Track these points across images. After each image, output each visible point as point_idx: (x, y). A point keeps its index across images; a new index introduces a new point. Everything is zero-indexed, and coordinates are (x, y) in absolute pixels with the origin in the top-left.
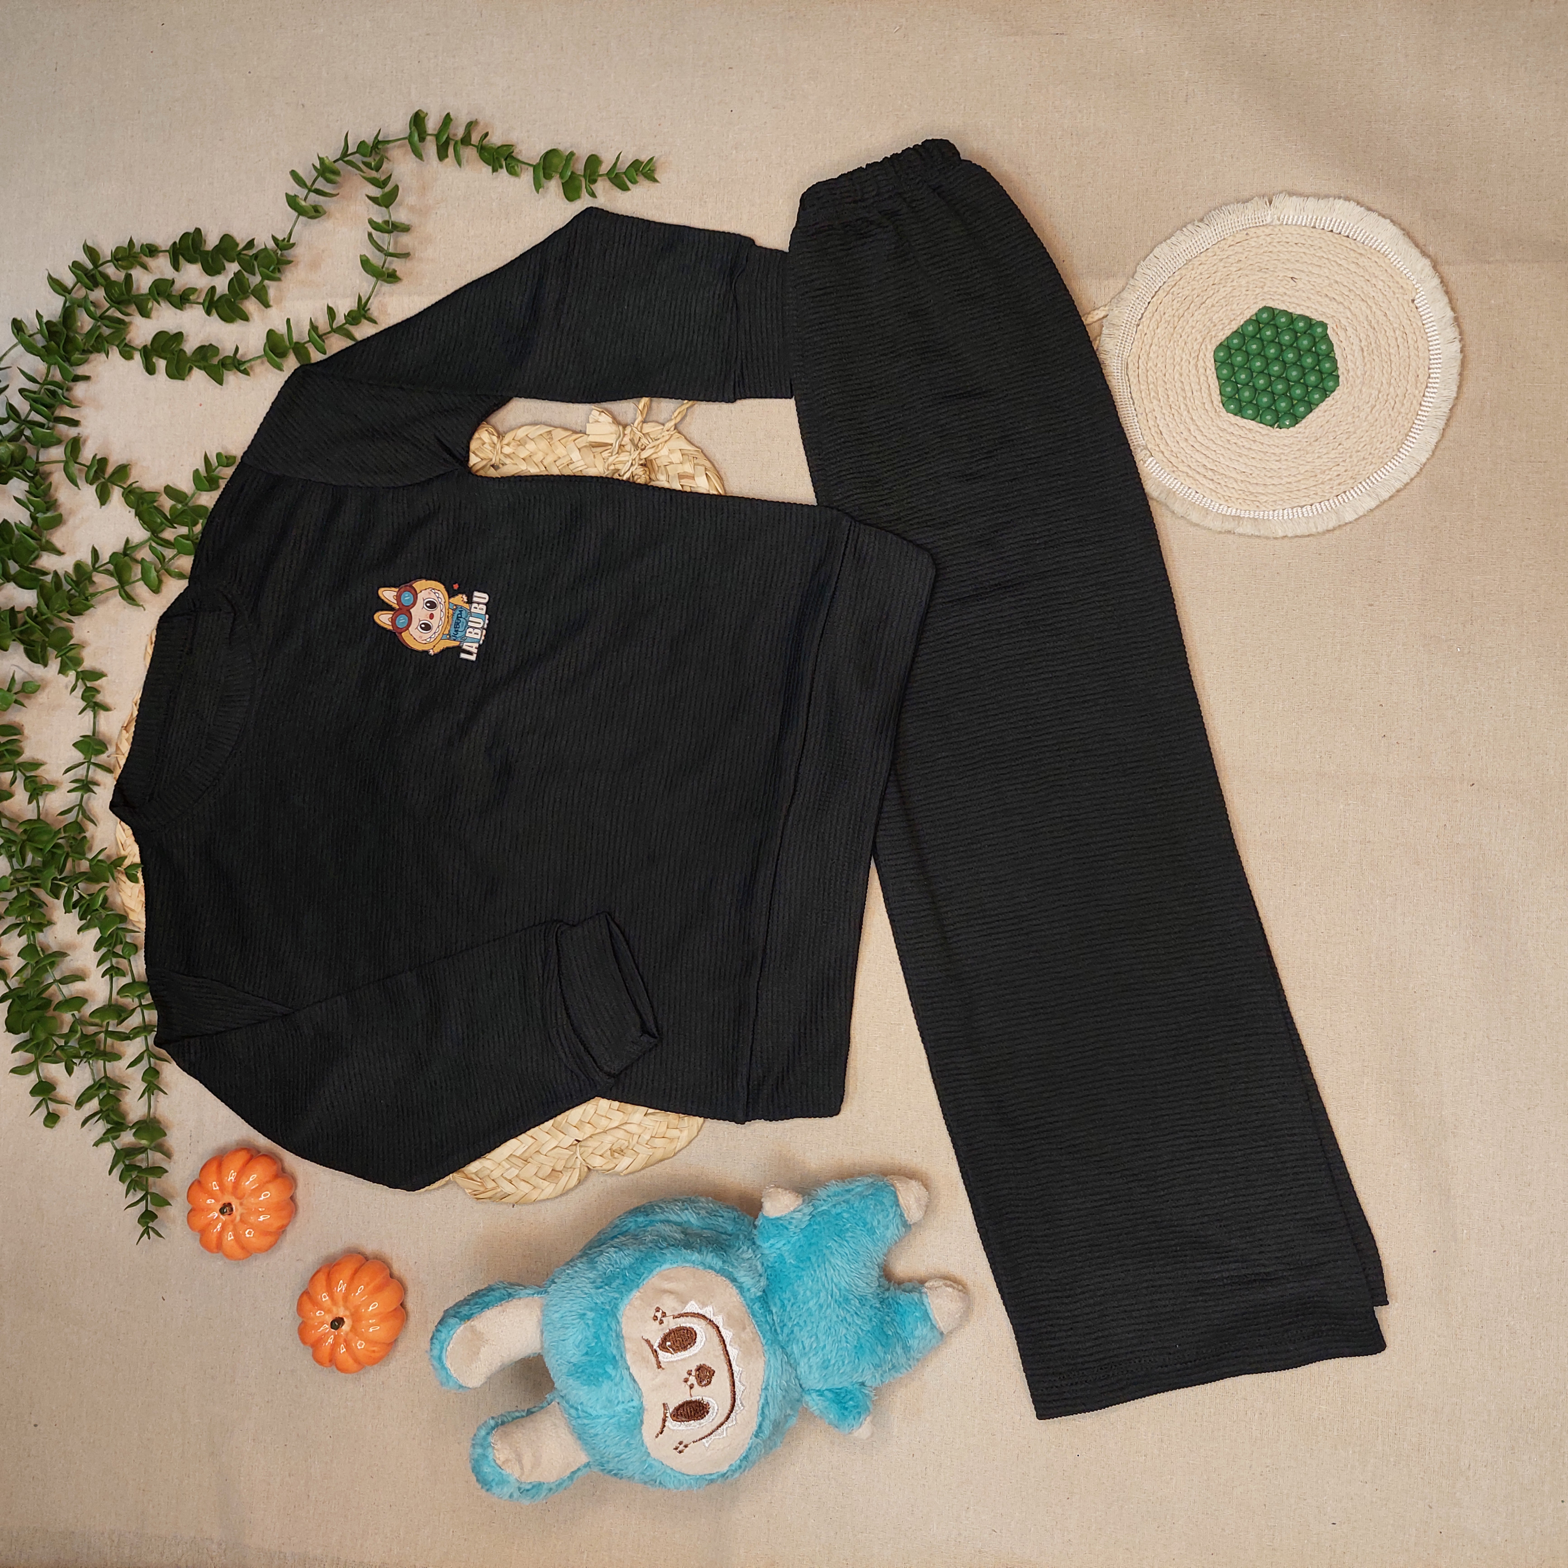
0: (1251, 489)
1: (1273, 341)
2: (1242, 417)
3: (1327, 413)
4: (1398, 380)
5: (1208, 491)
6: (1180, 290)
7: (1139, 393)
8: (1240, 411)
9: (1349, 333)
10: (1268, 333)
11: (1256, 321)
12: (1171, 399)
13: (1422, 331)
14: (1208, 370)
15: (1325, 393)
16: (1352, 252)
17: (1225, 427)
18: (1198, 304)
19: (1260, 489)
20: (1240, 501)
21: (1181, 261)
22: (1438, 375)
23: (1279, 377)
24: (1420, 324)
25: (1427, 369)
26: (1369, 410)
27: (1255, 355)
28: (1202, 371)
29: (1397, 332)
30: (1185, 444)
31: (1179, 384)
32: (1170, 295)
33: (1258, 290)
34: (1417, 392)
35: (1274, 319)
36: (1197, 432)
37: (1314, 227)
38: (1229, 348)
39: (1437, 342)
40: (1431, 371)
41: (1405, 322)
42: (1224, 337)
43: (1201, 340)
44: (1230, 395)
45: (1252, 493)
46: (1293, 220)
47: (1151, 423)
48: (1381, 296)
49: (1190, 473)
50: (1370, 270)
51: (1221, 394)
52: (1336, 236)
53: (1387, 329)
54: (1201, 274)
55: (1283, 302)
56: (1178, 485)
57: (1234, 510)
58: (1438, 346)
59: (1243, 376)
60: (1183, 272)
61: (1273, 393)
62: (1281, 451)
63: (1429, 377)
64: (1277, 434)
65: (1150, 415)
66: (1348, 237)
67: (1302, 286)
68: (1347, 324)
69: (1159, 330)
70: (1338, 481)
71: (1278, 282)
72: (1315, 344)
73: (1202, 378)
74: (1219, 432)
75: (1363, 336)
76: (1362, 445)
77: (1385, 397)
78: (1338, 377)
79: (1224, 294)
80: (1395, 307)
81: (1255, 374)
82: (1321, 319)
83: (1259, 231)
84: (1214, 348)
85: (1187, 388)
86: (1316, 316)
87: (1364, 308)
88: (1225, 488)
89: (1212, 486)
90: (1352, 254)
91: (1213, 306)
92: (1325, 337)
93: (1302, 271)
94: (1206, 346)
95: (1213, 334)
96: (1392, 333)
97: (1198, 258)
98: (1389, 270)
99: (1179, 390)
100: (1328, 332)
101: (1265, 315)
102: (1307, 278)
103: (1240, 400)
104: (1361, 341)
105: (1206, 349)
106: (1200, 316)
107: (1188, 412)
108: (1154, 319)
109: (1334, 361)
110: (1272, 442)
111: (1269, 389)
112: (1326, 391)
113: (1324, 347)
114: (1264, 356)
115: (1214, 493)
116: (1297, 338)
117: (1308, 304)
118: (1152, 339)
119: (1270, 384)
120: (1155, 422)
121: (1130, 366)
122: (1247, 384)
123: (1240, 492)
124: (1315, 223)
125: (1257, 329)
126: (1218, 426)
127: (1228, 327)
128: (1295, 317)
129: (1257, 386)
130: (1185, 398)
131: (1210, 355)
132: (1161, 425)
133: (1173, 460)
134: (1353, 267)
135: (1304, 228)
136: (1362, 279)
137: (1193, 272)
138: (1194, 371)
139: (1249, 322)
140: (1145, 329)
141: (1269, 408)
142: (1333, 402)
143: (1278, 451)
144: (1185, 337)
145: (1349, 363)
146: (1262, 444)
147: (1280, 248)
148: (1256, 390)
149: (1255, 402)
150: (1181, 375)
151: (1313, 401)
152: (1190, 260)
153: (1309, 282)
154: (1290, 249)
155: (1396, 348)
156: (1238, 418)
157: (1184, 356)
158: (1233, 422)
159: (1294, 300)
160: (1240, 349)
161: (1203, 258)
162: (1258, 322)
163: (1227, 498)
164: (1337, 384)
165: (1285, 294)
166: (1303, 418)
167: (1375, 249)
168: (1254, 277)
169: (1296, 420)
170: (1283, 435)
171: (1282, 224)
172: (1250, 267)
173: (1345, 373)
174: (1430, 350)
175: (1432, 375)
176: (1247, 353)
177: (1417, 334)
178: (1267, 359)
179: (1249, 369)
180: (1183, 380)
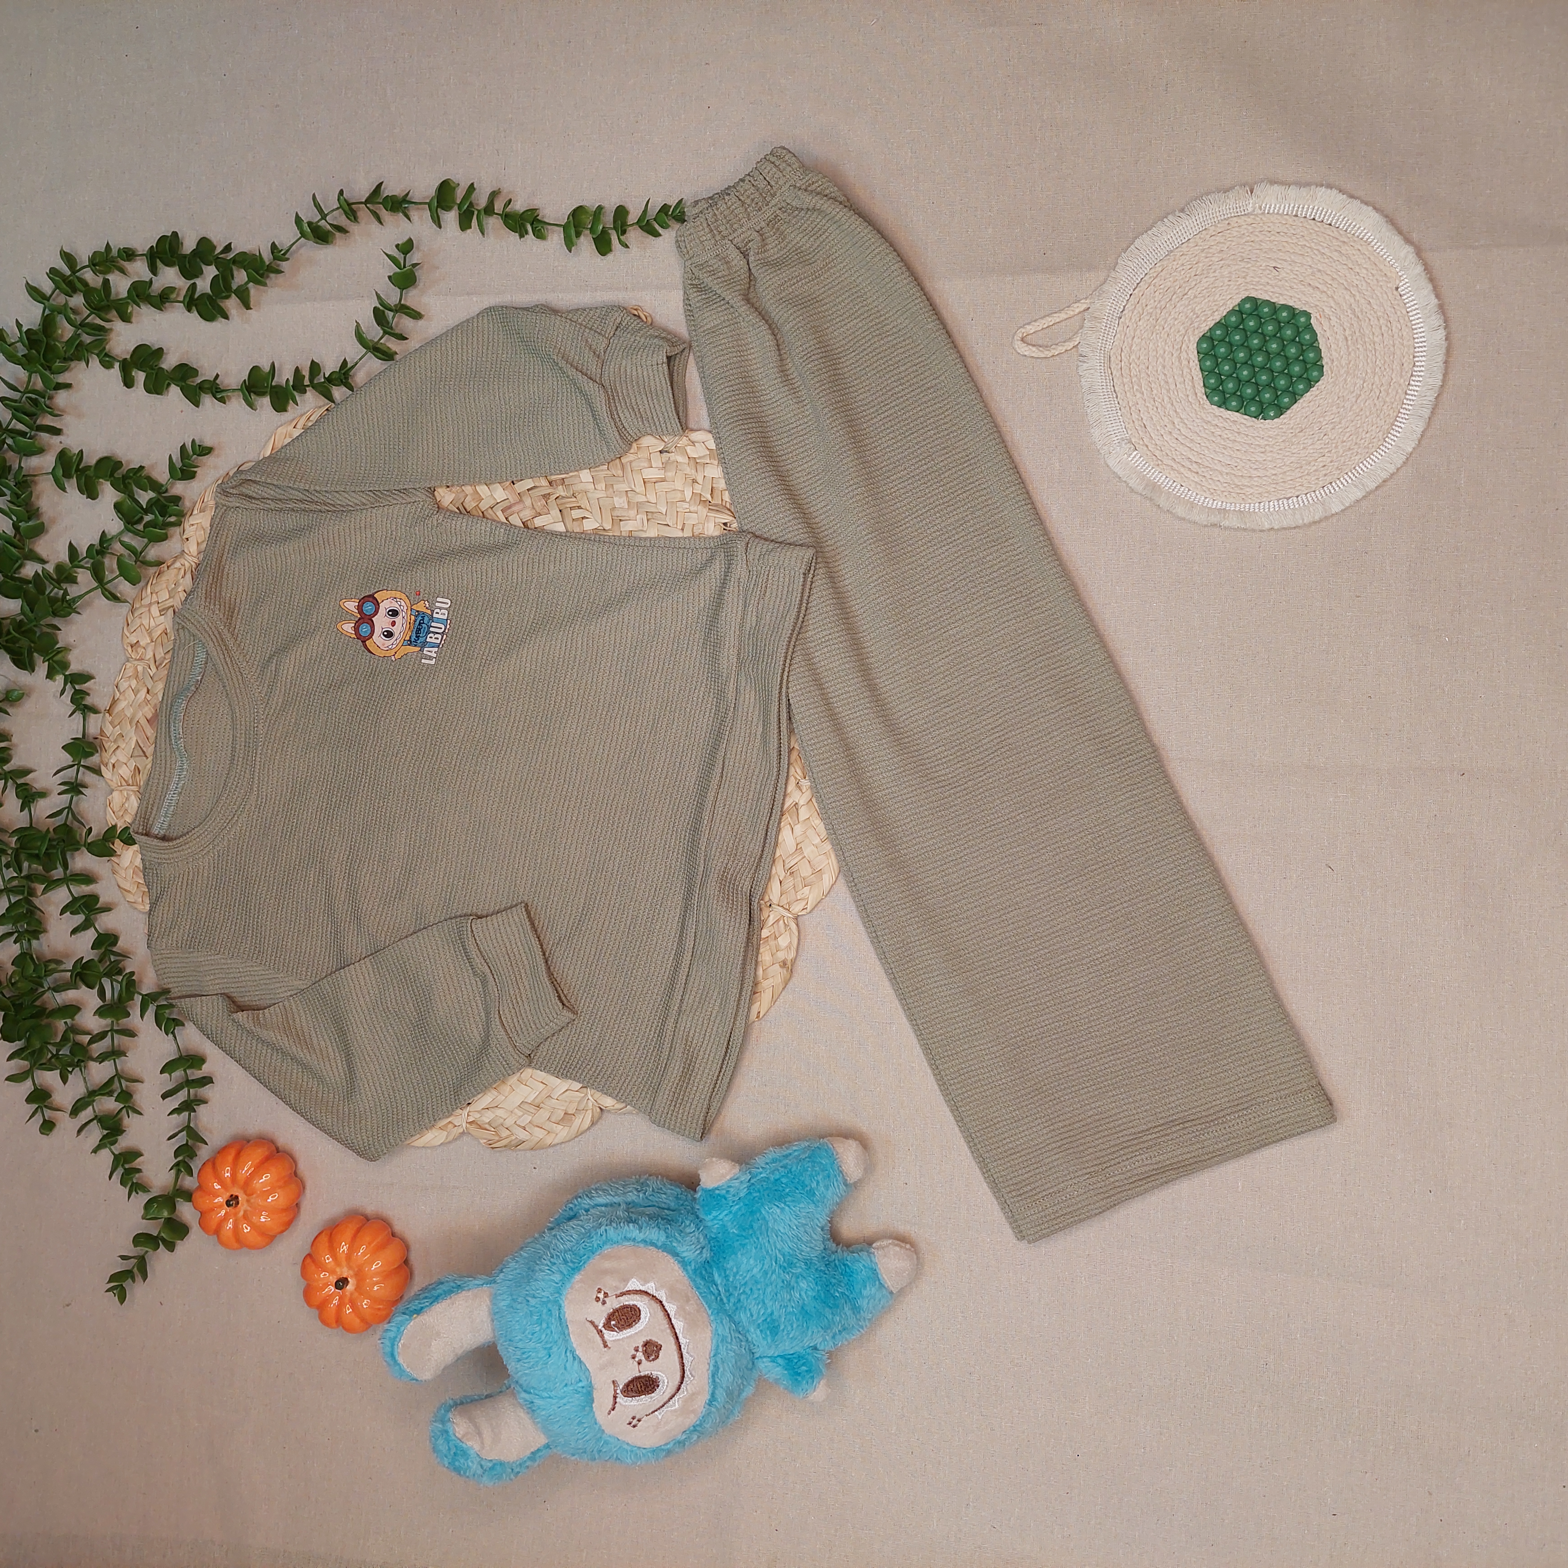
0: (1236, 481)
1: (1256, 332)
2: (1227, 409)
3: (1312, 403)
4: (1383, 369)
5: (1193, 485)
6: (1163, 281)
7: (1122, 387)
8: (1224, 403)
9: (1332, 322)
10: (1251, 324)
11: (1238, 311)
12: (1155, 392)
13: (1407, 318)
14: (1191, 361)
15: (1310, 384)
16: (1334, 241)
17: (1210, 419)
18: (1181, 294)
19: (1245, 482)
20: (1225, 494)
21: (1164, 252)
22: (1423, 363)
23: (1263, 368)
24: (1404, 312)
25: (1411, 357)
26: (1354, 399)
27: (1238, 346)
28: (1185, 362)
29: (1382, 321)
30: (1169, 437)
31: (1162, 377)
32: (1152, 287)
33: (1240, 281)
34: (1402, 381)
35: (1256, 309)
36: (1181, 424)
37: (1296, 216)
38: (1212, 339)
39: (1422, 330)
40: (1416, 359)
41: (1390, 310)
42: (1207, 328)
43: (1183, 332)
44: (1214, 386)
45: (1238, 486)
46: (1275, 208)
47: (1135, 416)
48: (1364, 284)
49: (1175, 466)
50: (1353, 258)
51: (1204, 385)
52: (1319, 224)
53: (1370, 317)
54: (1183, 265)
55: (1266, 291)
56: (1163, 479)
57: (1220, 503)
58: (1423, 334)
59: (1227, 368)
60: (1165, 263)
61: (1257, 384)
62: (1266, 443)
63: (1414, 365)
64: (1262, 425)
65: (1133, 408)
66: (1330, 225)
67: (1285, 275)
68: (1331, 313)
69: (1140, 323)
70: (1324, 472)
71: (1260, 272)
72: (1298, 333)
73: (1186, 370)
74: (1204, 424)
75: (1347, 325)
76: (1348, 435)
77: (1370, 386)
78: (1323, 366)
79: (1206, 285)
80: (1379, 294)
81: (1238, 365)
82: (1304, 309)
83: (1241, 221)
84: (1197, 340)
85: (1170, 380)
86: (1299, 306)
87: (1347, 297)
88: (1210, 481)
89: (1196, 479)
90: (1335, 243)
91: (1195, 297)
92: (1309, 327)
93: (1285, 260)
94: (1189, 337)
95: (1196, 325)
96: (1376, 322)
97: (1179, 249)
98: (1372, 258)
99: (1162, 383)
100: (1312, 321)
101: (1248, 306)
102: (1290, 267)
103: (1223, 392)
104: (1345, 330)
105: (1189, 340)
106: (1182, 308)
107: (1172, 405)
108: (1136, 312)
109: (1318, 351)
110: (1257, 434)
111: (1253, 380)
112: (1310, 381)
113: (1307, 337)
114: (1247, 347)
115: (1199, 487)
116: (1280, 328)
117: (1291, 293)
118: (1135, 330)
119: (1254, 375)
120: (1139, 415)
121: (1112, 359)
122: (1231, 375)
123: (1225, 485)
124: (1297, 211)
125: (1240, 320)
126: (1202, 419)
127: (1211, 318)
128: (1278, 306)
129: (1241, 377)
130: (1168, 391)
131: (1193, 347)
132: (1145, 418)
133: (1157, 453)
134: (1335, 255)
135: (1286, 217)
136: (1345, 267)
137: (1175, 263)
138: (1177, 363)
139: (1232, 312)
140: (1127, 321)
141: (1253, 399)
142: (1318, 392)
143: (1263, 442)
144: (1167, 329)
145: (1334, 353)
146: (1247, 436)
147: (1262, 237)
148: (1240, 381)
149: (1239, 393)
150: (1164, 367)
151: (1297, 392)
152: (1172, 251)
153: (1292, 271)
154: (1273, 238)
155: (1380, 337)
156: (1222, 409)
157: (1167, 348)
158: (1217, 414)
159: (1277, 289)
160: (1223, 340)
161: (1184, 248)
162: (1241, 312)
163: (1212, 491)
164: (1322, 374)
165: (1268, 283)
166: (1288, 409)
167: (1358, 237)
168: (1237, 267)
169: (1281, 410)
170: (1267, 426)
171: (1263, 213)
172: (1232, 257)
173: (1330, 363)
174: (1414, 339)
175: (1417, 364)
176: (1231, 344)
177: (1402, 321)
178: (1251, 350)
179: (1233, 360)
180: (1166, 372)
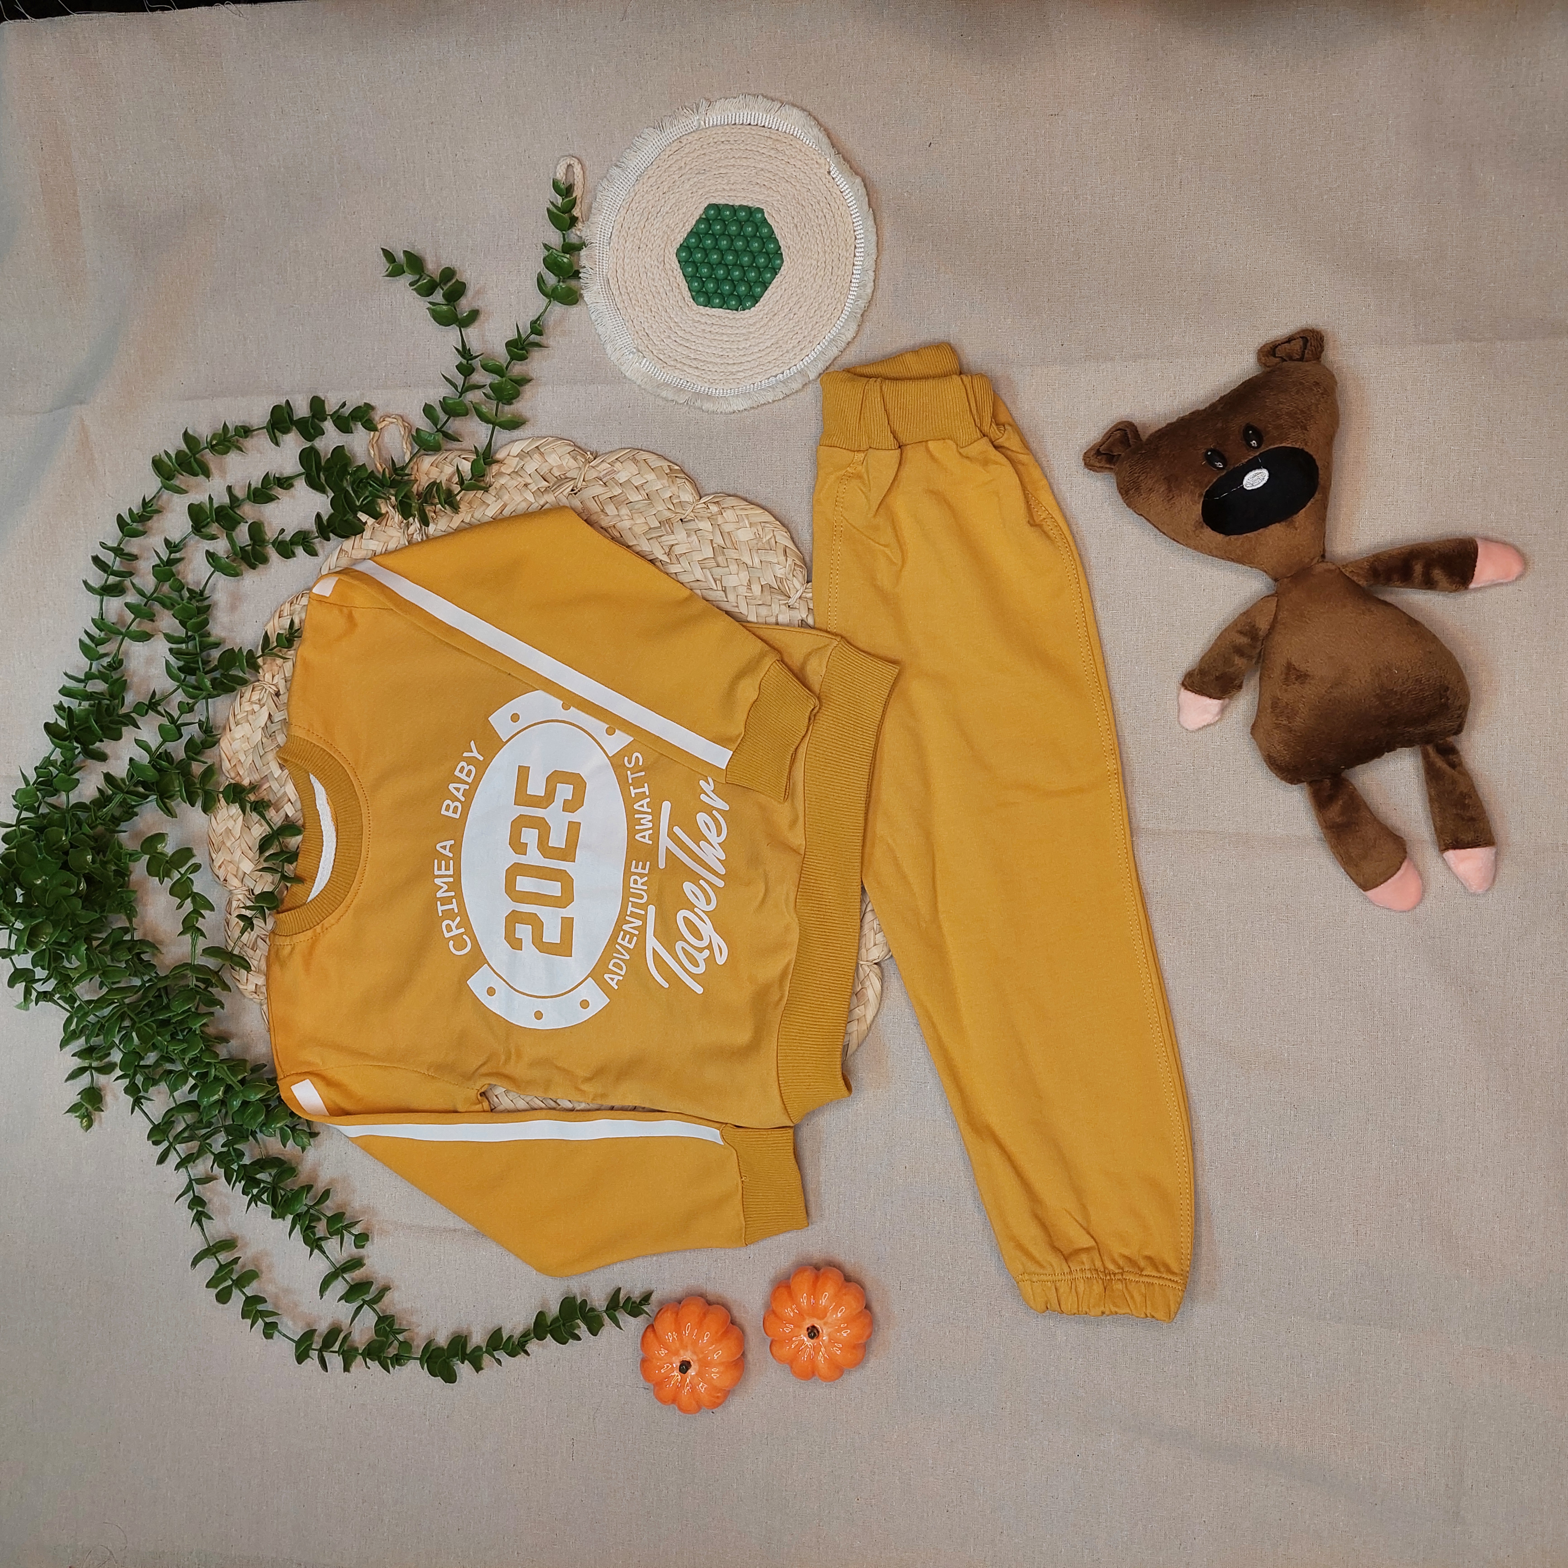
1: (723, 234)
2: (712, 307)
3: (779, 289)
8: (709, 302)
9: (782, 214)
10: (718, 227)
11: (705, 219)
12: (650, 303)
14: (675, 271)
15: (775, 271)
16: (769, 140)
17: (700, 319)
18: (655, 212)
20: (724, 381)
23: (735, 265)
24: (838, 193)
25: (852, 232)
27: (710, 250)
28: (670, 273)
29: (822, 205)
30: (669, 340)
31: (654, 289)
32: (630, 211)
33: (701, 191)
34: (848, 254)
35: (719, 214)
36: (677, 328)
37: (735, 124)
38: (688, 247)
40: (856, 233)
41: (829, 193)
42: (682, 239)
43: (663, 246)
44: (697, 289)
45: (732, 373)
46: (716, 120)
47: (638, 328)
48: (802, 174)
49: (678, 366)
50: (788, 153)
51: (689, 289)
52: (754, 128)
53: (813, 203)
54: (651, 185)
55: (724, 197)
56: (671, 378)
57: (722, 391)
58: (858, 210)
59: (705, 270)
61: (732, 280)
62: (748, 330)
63: (856, 239)
64: (742, 316)
65: (635, 321)
66: (764, 127)
67: (736, 179)
68: (779, 206)
72: (757, 228)
73: (672, 279)
74: (696, 324)
76: (813, 311)
78: (782, 254)
79: (674, 200)
80: (817, 181)
81: (714, 266)
82: (757, 206)
83: (690, 138)
84: (675, 251)
85: (661, 290)
86: (752, 204)
87: (790, 189)
90: (770, 142)
91: (667, 213)
92: (764, 221)
93: (734, 166)
94: (669, 250)
95: (673, 238)
96: (818, 206)
97: (646, 173)
98: (803, 150)
99: (655, 294)
100: (766, 215)
101: (711, 212)
103: (706, 293)
104: (794, 218)
105: (670, 252)
106: (658, 225)
107: (666, 312)
109: (776, 241)
110: (740, 325)
111: (729, 278)
112: (774, 269)
113: (765, 230)
114: (718, 249)
116: (742, 227)
118: (624, 253)
119: (729, 272)
120: (641, 326)
122: (711, 277)
123: (722, 374)
125: (708, 226)
126: (693, 320)
127: (684, 229)
128: (736, 208)
129: (718, 277)
131: (674, 258)
132: (646, 328)
133: (661, 357)
134: (773, 154)
135: (727, 127)
136: (784, 162)
137: (645, 184)
138: (663, 275)
139: (700, 221)
140: (616, 245)
141: (731, 294)
143: (744, 331)
144: (650, 245)
145: (789, 241)
146: (732, 327)
147: (711, 149)
148: (718, 280)
149: (719, 291)
150: (654, 280)
151: (766, 281)
152: (640, 174)
153: (739, 175)
154: (719, 148)
155: (824, 219)
156: (707, 308)
157: (653, 262)
158: (704, 313)
159: (732, 193)
160: (698, 247)
161: (650, 170)
162: (707, 219)
164: (782, 261)
165: (724, 189)
166: (761, 297)
167: (788, 134)
168: (695, 179)
169: (756, 300)
170: (747, 316)
171: (707, 127)
172: (690, 171)
173: (787, 250)
174: (851, 215)
175: (858, 237)
176: (704, 249)
177: (838, 201)
178: (721, 251)
179: (709, 263)
180: (656, 284)
